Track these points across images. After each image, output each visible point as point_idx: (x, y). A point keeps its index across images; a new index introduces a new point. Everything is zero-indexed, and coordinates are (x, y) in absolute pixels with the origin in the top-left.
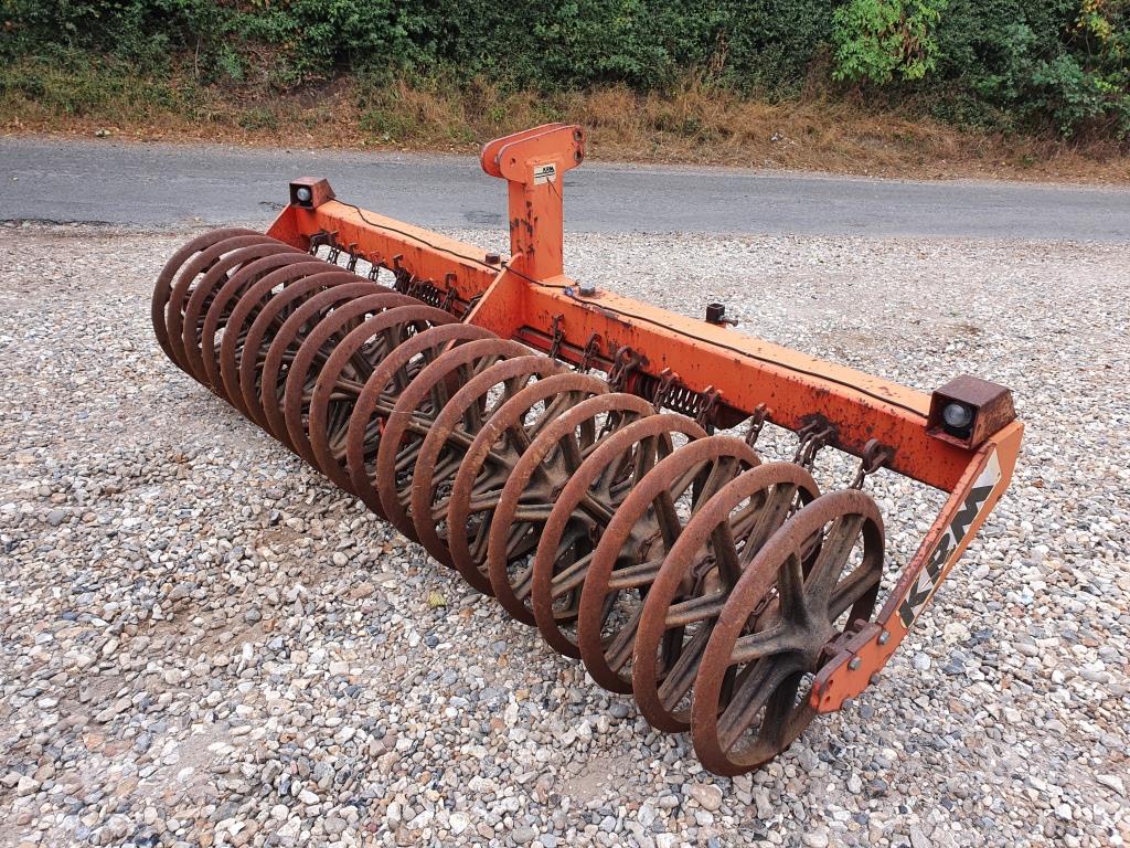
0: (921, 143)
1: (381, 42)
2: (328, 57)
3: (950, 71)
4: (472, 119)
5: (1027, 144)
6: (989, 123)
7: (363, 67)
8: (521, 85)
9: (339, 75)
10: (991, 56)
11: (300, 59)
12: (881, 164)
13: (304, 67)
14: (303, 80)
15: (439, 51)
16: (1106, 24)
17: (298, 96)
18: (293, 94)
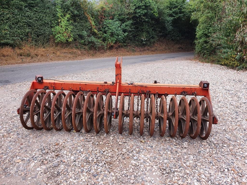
0: (75, 53)
3: (75, 40)
5: (91, 52)
6: (84, 49)
10: (81, 37)
12: (70, 58)
16: (97, 31)
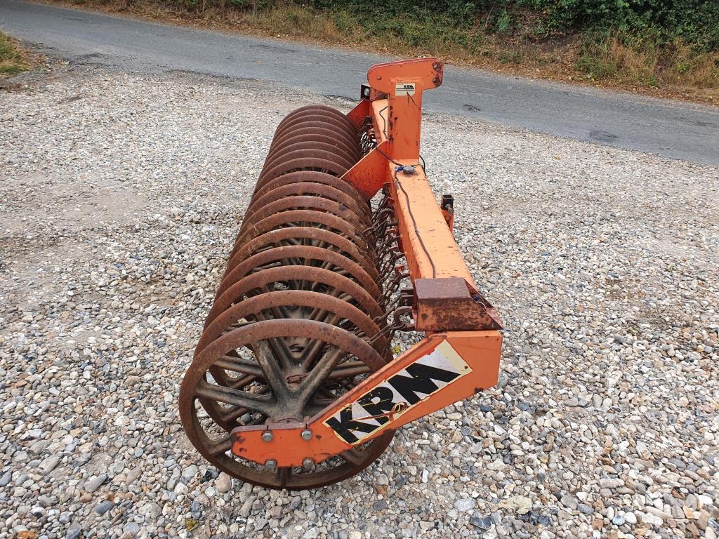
1: (607, 11)
2: (570, 20)
4: (661, 70)
7: (591, 28)
8: (712, 47)
9: (575, 33)
11: (551, 21)
13: (552, 26)
14: (549, 34)
15: (653, 18)
17: (543, 44)
18: (540, 43)
